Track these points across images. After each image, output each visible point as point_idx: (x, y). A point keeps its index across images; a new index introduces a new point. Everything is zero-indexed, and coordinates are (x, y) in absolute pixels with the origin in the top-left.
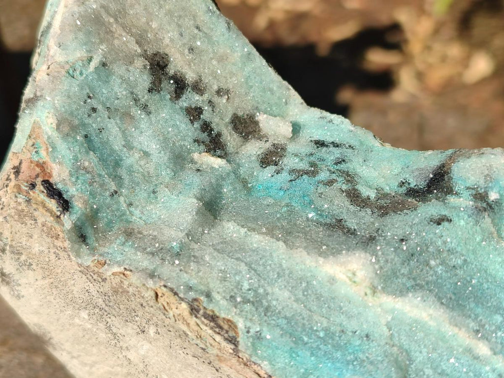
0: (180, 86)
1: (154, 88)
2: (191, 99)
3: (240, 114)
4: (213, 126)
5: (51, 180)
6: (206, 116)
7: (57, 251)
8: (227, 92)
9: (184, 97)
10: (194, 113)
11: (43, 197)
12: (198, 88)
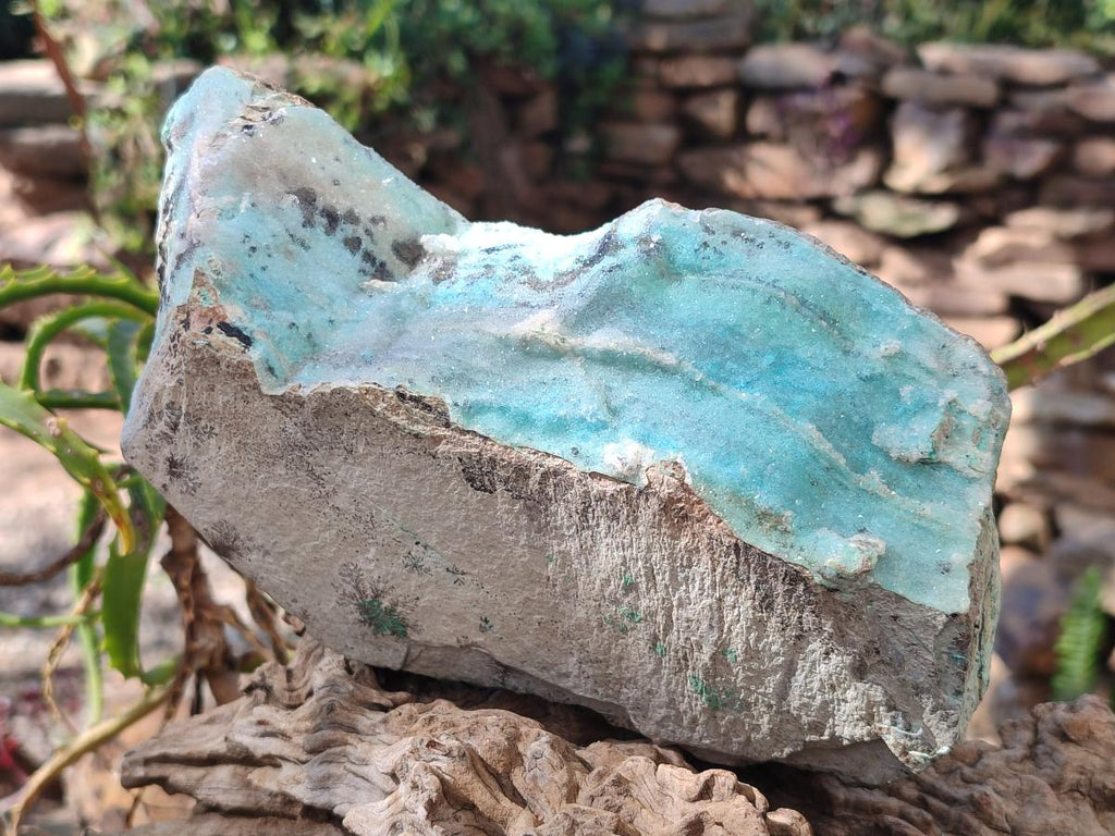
0: (332, 219)
1: (308, 223)
2: (347, 230)
3: (400, 240)
4: (375, 254)
5: (227, 321)
6: (366, 244)
7: (245, 394)
8: (383, 219)
9: (338, 229)
10: (353, 244)
11: (223, 337)
12: (352, 218)
